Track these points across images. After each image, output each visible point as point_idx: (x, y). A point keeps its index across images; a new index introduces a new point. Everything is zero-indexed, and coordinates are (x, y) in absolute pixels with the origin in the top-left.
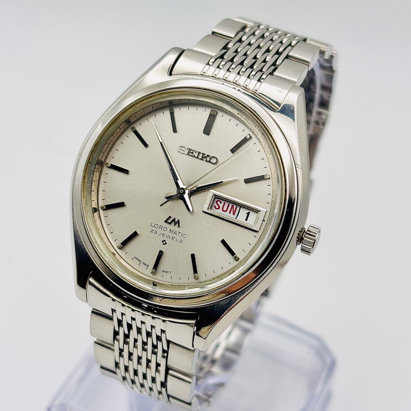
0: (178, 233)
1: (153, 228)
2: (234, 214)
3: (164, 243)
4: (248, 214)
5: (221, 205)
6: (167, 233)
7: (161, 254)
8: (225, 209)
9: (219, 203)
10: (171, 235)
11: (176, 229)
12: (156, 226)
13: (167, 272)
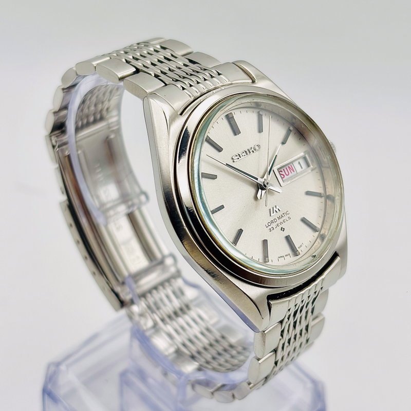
0: (283, 215)
1: (270, 227)
2: (294, 171)
3: (282, 229)
4: (299, 163)
5: (283, 173)
6: (278, 222)
7: (288, 239)
8: (287, 174)
9: (281, 173)
10: (281, 220)
11: (280, 214)
12: (269, 224)
13: (301, 246)
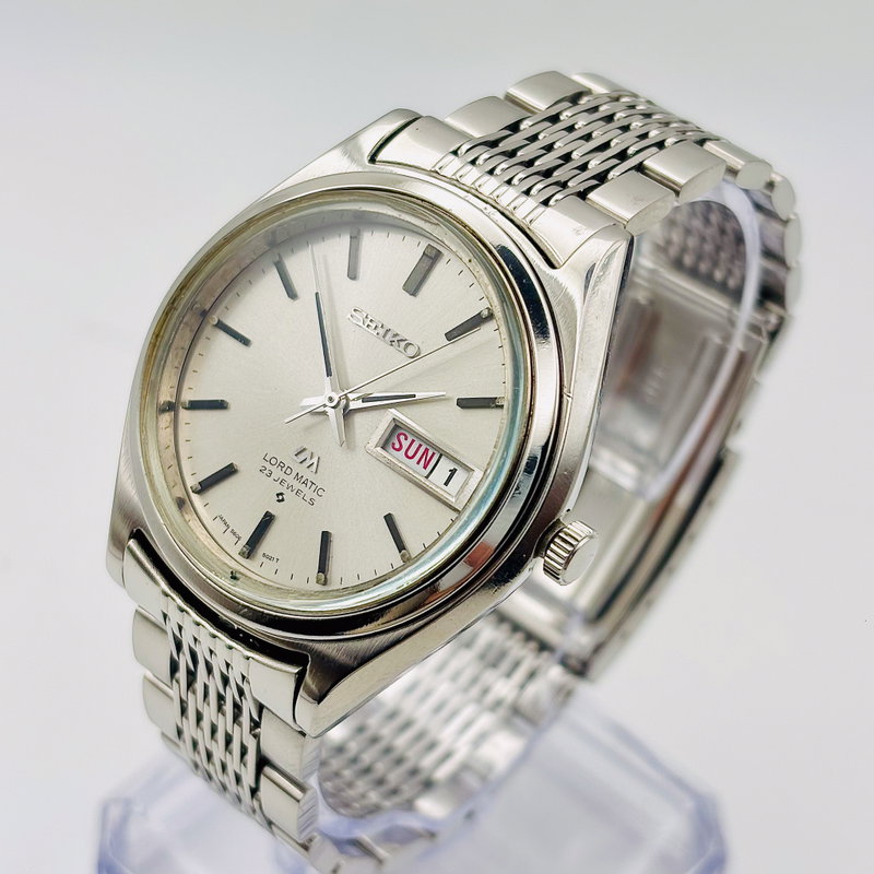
0: (309, 484)
1: (267, 465)
2: (425, 467)
3: (280, 497)
4: (453, 472)
5: (405, 444)
6: (290, 479)
7: (267, 521)
8: (410, 453)
9: (402, 437)
10: (297, 485)
11: (308, 474)
12: (273, 461)
13: (270, 558)
